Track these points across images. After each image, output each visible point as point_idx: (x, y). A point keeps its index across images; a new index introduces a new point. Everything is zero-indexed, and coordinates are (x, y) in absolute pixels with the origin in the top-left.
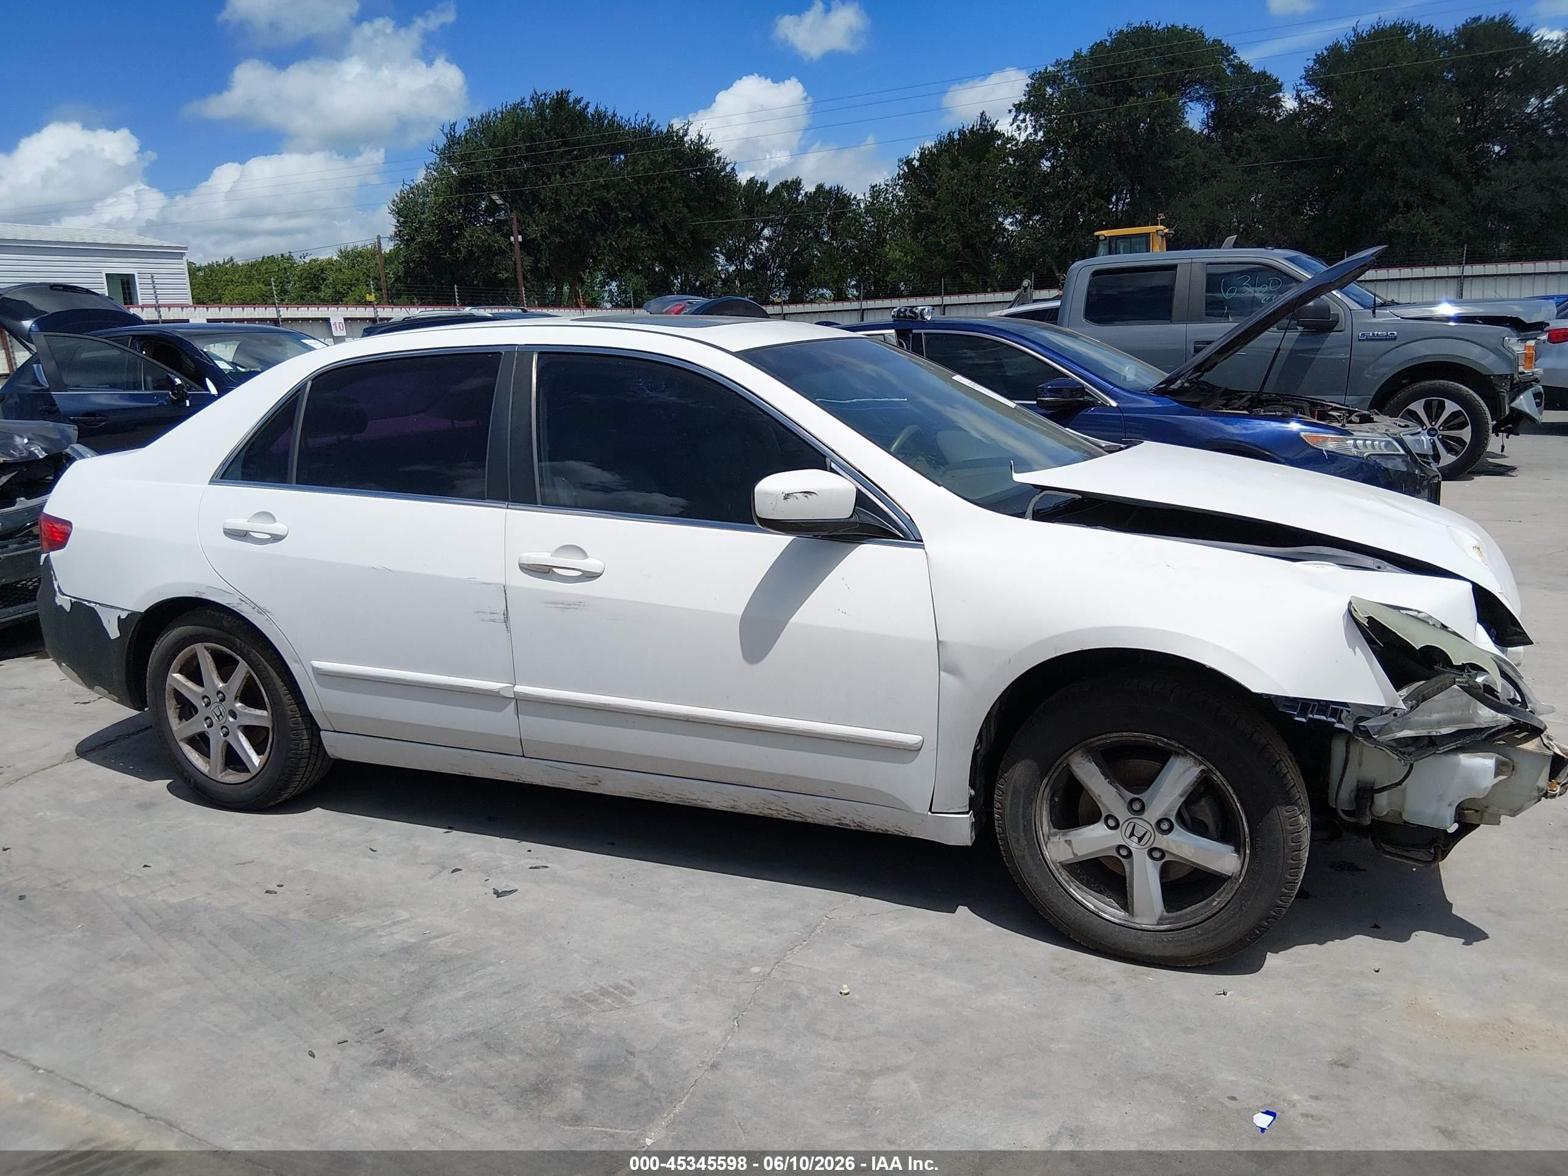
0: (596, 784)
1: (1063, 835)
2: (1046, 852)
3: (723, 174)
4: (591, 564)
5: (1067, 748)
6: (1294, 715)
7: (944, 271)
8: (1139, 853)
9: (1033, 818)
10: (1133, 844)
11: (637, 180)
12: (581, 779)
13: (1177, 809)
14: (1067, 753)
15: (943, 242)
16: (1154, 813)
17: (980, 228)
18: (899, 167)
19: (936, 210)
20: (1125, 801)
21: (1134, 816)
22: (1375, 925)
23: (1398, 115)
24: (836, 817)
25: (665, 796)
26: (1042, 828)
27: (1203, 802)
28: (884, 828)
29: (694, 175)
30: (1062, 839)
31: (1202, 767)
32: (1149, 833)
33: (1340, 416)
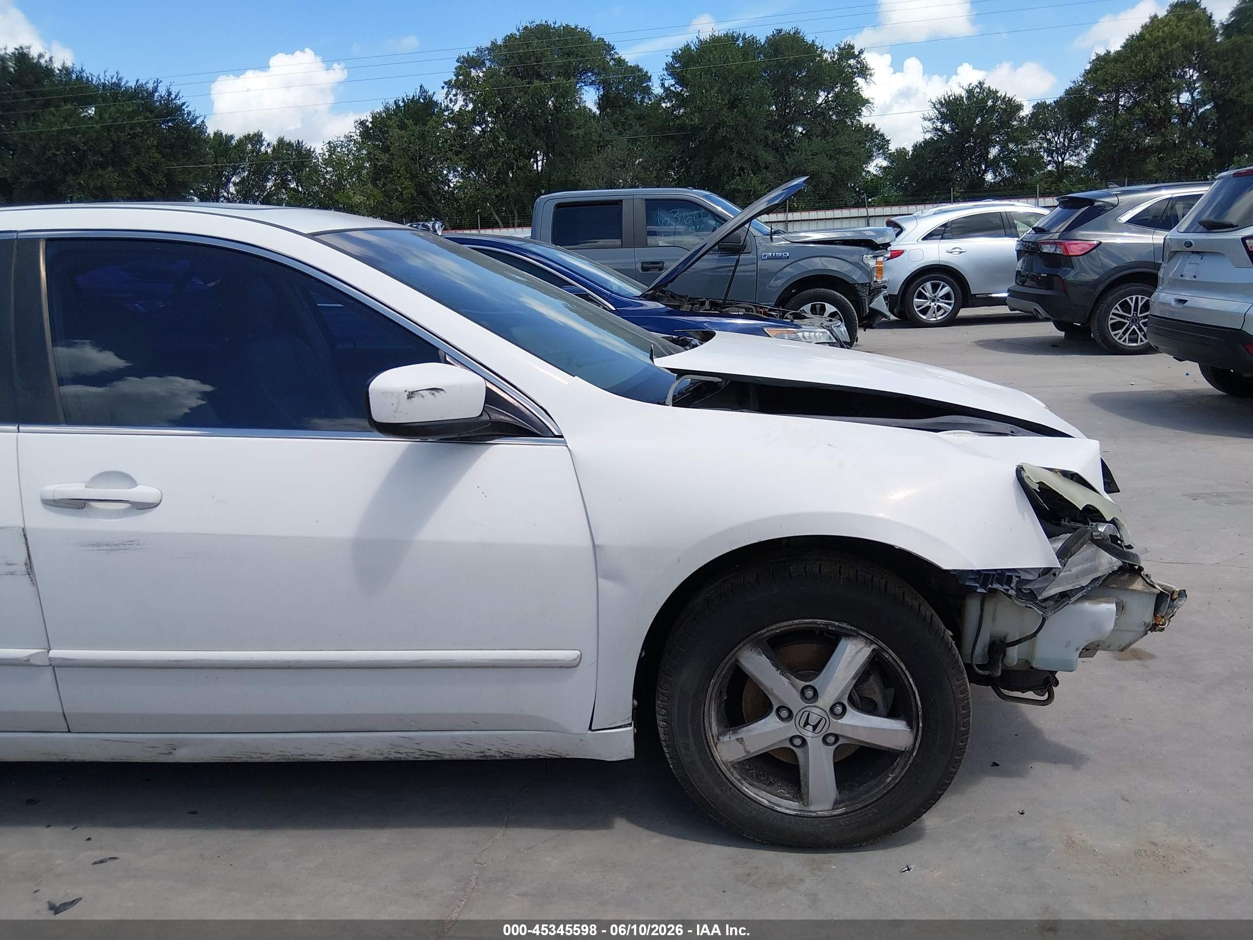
0: (170, 753)
1: (733, 733)
2: (716, 754)
3: (193, 126)
4: (142, 492)
5: (734, 644)
6: (977, 587)
7: (403, 213)
8: (813, 740)
9: (702, 719)
10: (808, 733)
11: (108, 129)
12: (150, 749)
13: (849, 692)
14: (737, 649)
15: (400, 189)
16: (826, 700)
17: (431, 178)
18: (356, 127)
19: (391, 162)
20: (797, 690)
21: (808, 705)
22: (994, 763)
23: (732, 105)
24: (478, 751)
25: (263, 756)
26: (711, 728)
27: (872, 679)
28: (534, 754)
29: (166, 126)
30: (733, 738)
31: (874, 646)
32: (823, 721)
33: (777, 315)
